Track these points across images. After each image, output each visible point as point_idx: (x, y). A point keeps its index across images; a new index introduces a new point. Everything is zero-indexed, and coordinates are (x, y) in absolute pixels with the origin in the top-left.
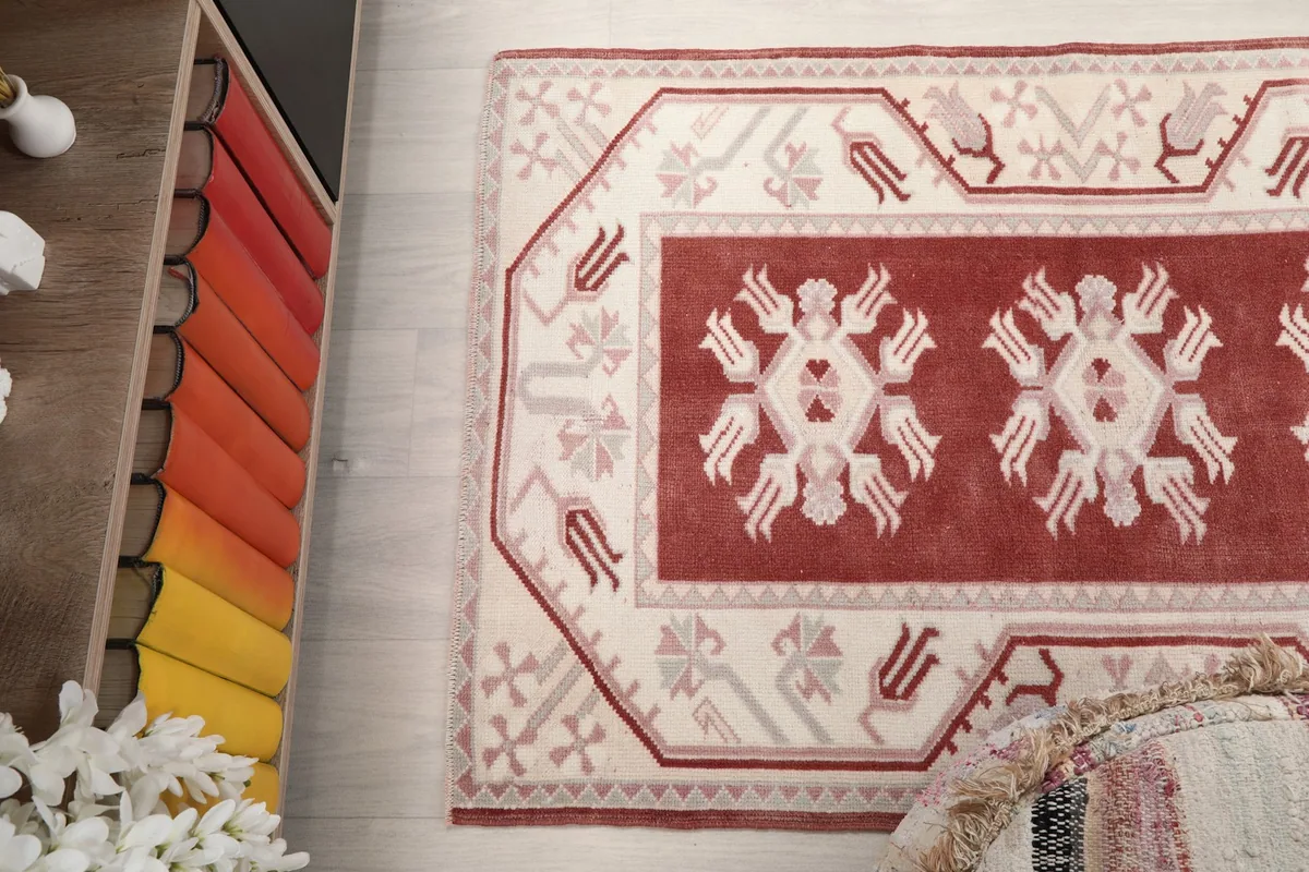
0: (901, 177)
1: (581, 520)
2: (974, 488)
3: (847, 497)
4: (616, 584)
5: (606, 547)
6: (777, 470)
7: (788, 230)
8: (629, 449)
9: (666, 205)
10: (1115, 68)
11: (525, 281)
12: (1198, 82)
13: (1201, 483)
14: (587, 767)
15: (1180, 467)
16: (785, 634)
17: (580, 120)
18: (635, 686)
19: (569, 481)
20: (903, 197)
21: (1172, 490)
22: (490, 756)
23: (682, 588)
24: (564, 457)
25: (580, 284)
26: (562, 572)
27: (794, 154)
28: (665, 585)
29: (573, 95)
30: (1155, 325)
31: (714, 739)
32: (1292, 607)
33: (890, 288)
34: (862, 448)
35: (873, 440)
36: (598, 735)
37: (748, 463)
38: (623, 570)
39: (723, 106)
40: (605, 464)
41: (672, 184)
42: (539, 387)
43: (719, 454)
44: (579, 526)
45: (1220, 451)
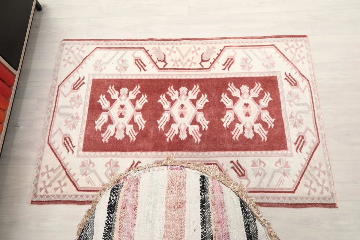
0: (145, 66)
1: (67, 139)
2: (152, 132)
3: (125, 134)
4: (73, 152)
5: (72, 145)
6: (111, 128)
7: (120, 77)
8: (80, 124)
9: (94, 72)
10: (193, 43)
11: (62, 88)
12: (211, 46)
13: (201, 131)
14: (62, 191)
15: (197, 127)
16: (108, 163)
17: (78, 54)
18: (74, 174)
19: (66, 131)
20: (145, 70)
21: (194, 132)
22: (41, 189)
23: (87, 153)
24: (65, 126)
25: (74, 89)
26: (62, 150)
27: (123, 61)
28: (83, 153)
29: (78, 49)
30: (195, 97)
31: (90, 185)
32: (217, 157)
33: (140, 90)
34: (129, 123)
35: (132, 122)
36: (65, 185)
37: (105, 127)
38: (75, 150)
39: (109, 51)
40: (74, 127)
41: (96, 67)
42: (62, 111)
43: (99, 124)
44: (67, 140)
45: (205, 124)
